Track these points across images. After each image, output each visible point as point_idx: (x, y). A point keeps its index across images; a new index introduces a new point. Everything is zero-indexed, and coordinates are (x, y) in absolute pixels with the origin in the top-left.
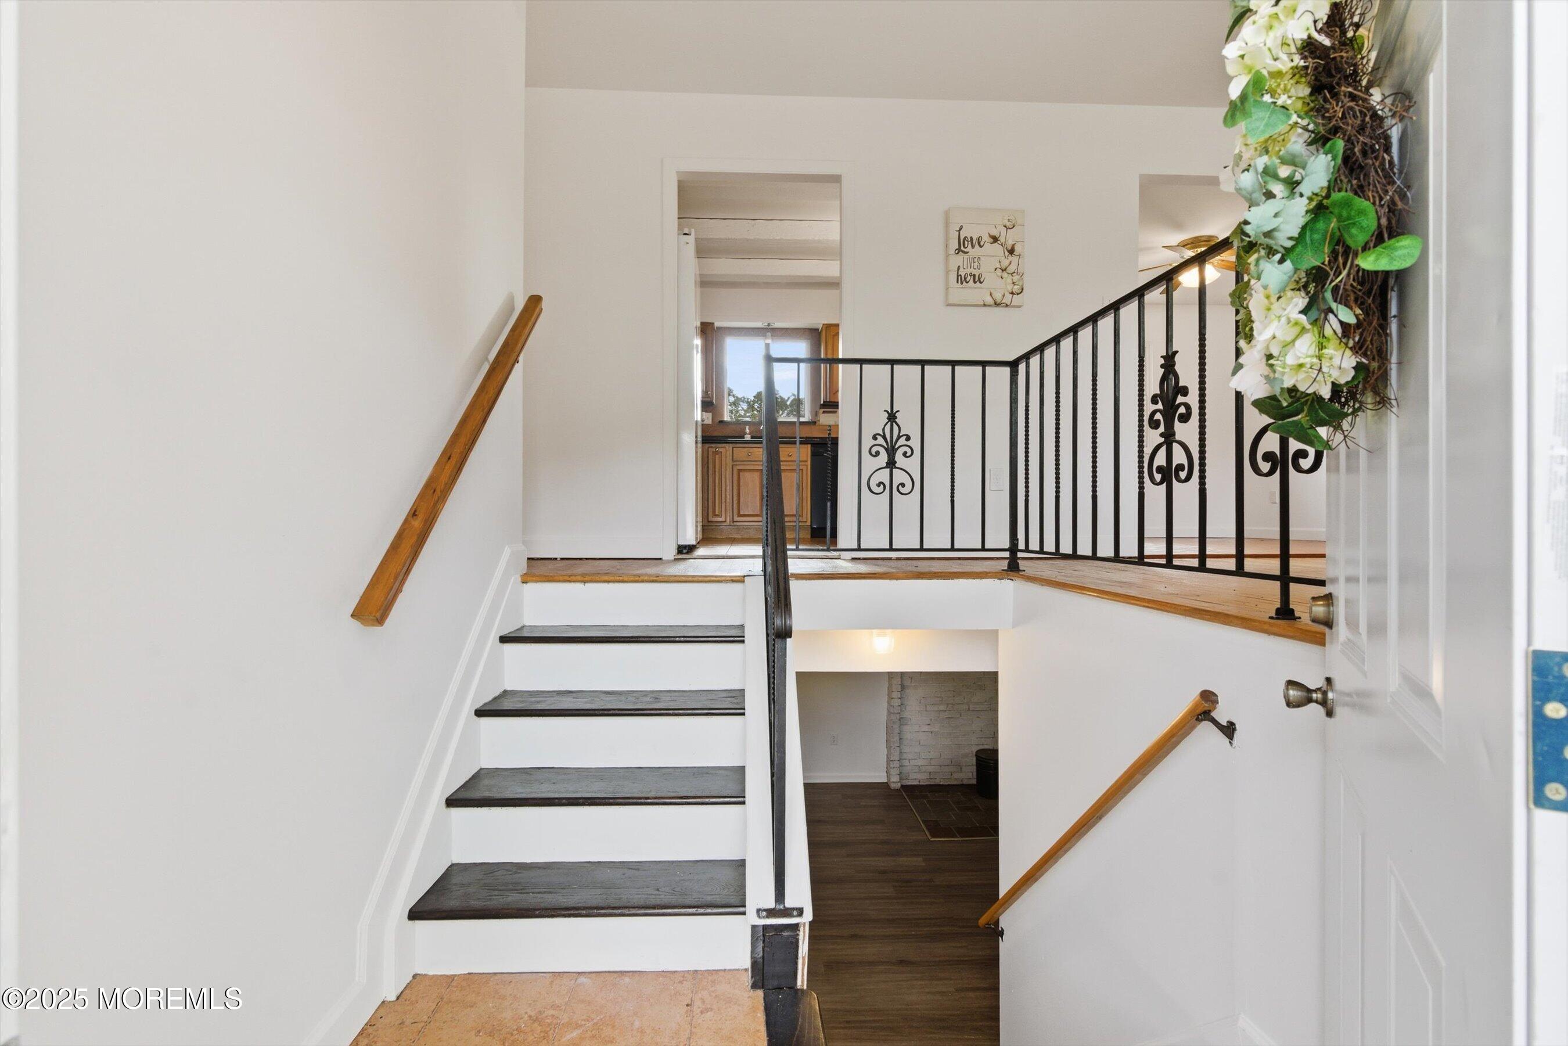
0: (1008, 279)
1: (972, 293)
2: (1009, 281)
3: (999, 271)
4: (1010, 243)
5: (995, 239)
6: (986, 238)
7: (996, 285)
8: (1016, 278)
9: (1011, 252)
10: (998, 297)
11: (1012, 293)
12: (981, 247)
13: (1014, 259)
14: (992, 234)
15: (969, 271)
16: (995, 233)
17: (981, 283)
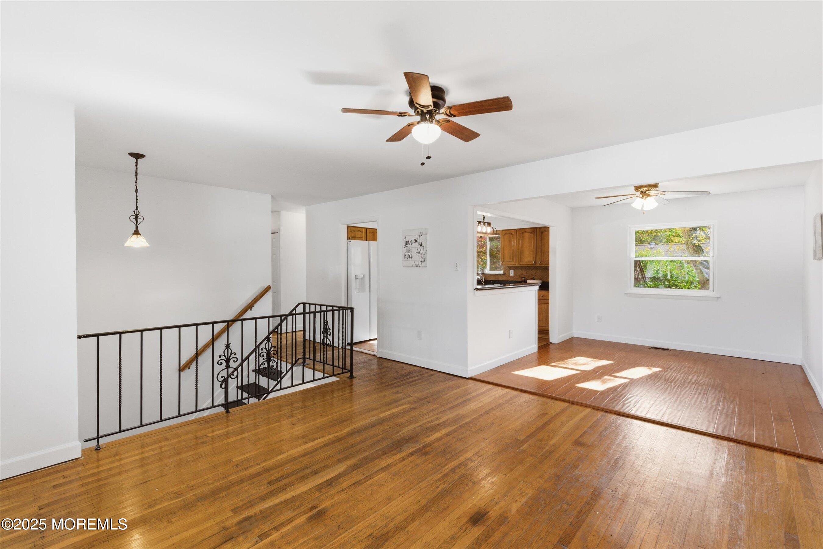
0: (420, 256)
1: (410, 262)
2: (421, 257)
3: (417, 253)
4: (421, 242)
5: (416, 241)
6: (413, 241)
7: (417, 258)
8: (423, 256)
9: (421, 245)
10: (417, 263)
11: (421, 262)
12: (412, 244)
13: (422, 248)
14: (415, 239)
15: (408, 254)
16: (416, 238)
17: (412, 258)
